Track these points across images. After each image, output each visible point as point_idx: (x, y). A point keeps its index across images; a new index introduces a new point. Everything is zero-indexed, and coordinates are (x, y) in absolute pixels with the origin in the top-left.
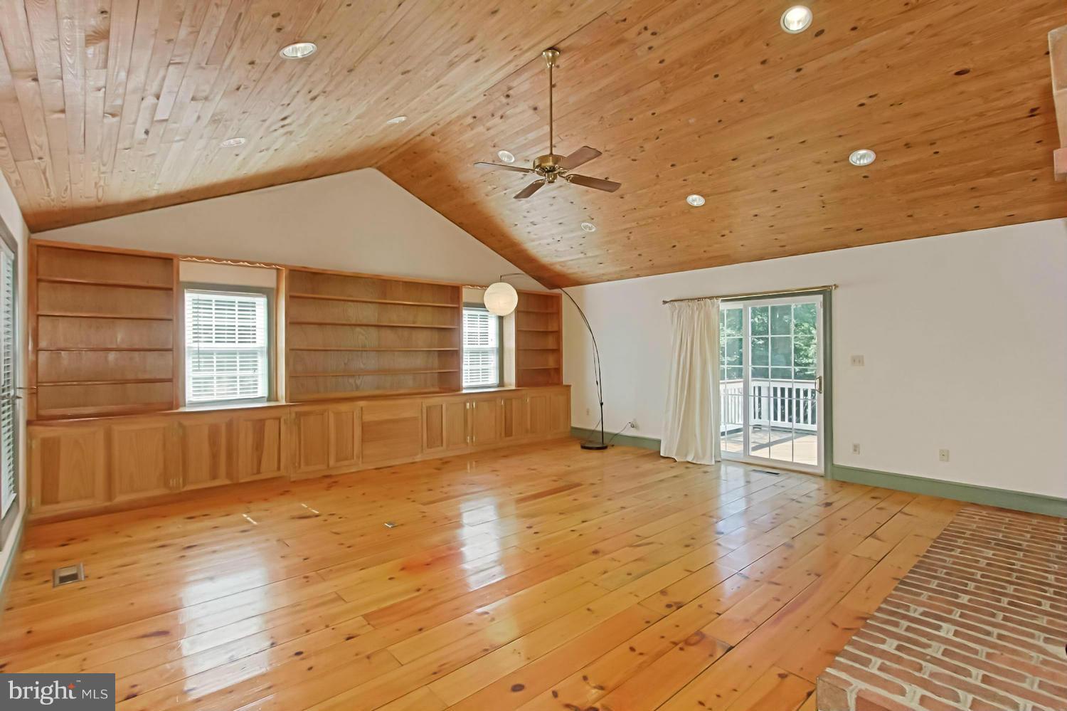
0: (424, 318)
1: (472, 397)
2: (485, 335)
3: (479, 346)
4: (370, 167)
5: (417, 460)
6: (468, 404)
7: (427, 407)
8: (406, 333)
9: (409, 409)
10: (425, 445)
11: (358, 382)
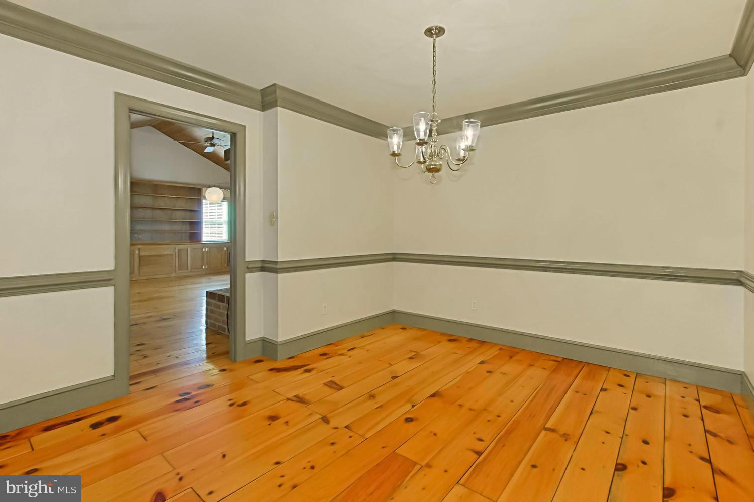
0: (181, 204)
1: (207, 245)
2: (221, 214)
3: (216, 219)
4: (148, 125)
5: (172, 276)
6: (204, 250)
7: (179, 250)
8: (170, 212)
9: (167, 250)
10: (177, 269)
11: (140, 236)
